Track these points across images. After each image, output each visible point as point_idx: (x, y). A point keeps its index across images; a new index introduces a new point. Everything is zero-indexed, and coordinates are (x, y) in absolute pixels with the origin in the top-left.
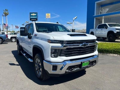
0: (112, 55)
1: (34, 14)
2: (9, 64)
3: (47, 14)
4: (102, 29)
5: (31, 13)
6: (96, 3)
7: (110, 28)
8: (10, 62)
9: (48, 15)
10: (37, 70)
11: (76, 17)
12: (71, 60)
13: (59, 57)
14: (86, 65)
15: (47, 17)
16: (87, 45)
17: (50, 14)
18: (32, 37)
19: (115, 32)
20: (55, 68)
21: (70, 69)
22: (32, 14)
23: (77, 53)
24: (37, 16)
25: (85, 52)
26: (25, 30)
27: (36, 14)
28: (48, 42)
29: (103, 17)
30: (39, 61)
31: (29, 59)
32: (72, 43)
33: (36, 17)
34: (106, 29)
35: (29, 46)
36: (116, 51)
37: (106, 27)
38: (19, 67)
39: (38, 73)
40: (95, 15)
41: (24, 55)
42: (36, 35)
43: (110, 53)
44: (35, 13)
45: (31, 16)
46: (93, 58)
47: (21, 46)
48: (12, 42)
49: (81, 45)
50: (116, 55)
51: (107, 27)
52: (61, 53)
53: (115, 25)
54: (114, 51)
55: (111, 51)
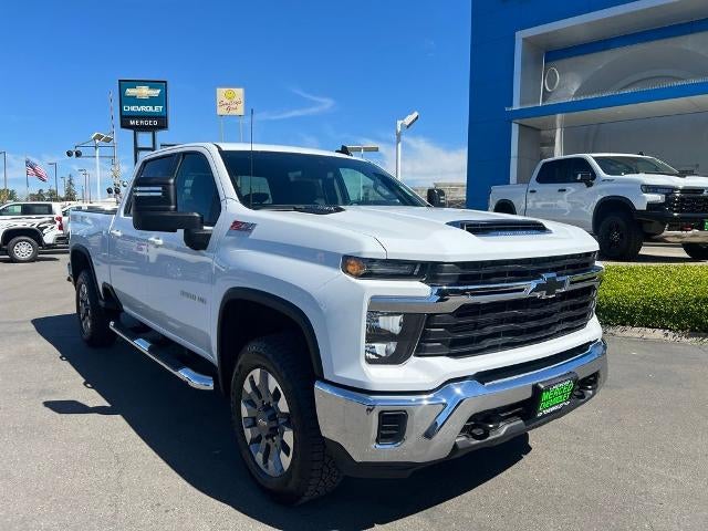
0: (634, 332)
1: (144, 92)
2: (47, 404)
3: (221, 93)
4: (561, 186)
5: (124, 84)
6: (520, 35)
7: (609, 184)
8: (43, 392)
9: (231, 99)
10: (257, 440)
11: (416, 114)
12: (484, 377)
13: (413, 359)
14: (556, 400)
15: (221, 111)
16: (562, 284)
17: (239, 92)
18: (208, 236)
19: (640, 205)
20: (393, 425)
21: (474, 427)
22: (130, 92)
23: (507, 333)
24: (162, 100)
25: (547, 327)
26: (166, 192)
27: (156, 93)
28: (346, 272)
29: (559, 116)
30: (273, 384)
31: (184, 374)
32: (486, 278)
33: (158, 109)
34: (590, 185)
35: (183, 293)
36: (660, 312)
37: (589, 178)
38: (118, 421)
39: (259, 457)
40: (516, 106)
41: (142, 345)
42: (240, 227)
43: (623, 324)
44: (152, 84)
45: (124, 100)
46: (587, 359)
47: (108, 290)
48: (13, 260)
49: (533, 284)
50: (659, 333)
51: (595, 176)
52: (425, 337)
53: (631, 167)
54: (646, 310)
55: (633, 311)
